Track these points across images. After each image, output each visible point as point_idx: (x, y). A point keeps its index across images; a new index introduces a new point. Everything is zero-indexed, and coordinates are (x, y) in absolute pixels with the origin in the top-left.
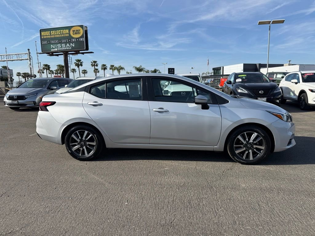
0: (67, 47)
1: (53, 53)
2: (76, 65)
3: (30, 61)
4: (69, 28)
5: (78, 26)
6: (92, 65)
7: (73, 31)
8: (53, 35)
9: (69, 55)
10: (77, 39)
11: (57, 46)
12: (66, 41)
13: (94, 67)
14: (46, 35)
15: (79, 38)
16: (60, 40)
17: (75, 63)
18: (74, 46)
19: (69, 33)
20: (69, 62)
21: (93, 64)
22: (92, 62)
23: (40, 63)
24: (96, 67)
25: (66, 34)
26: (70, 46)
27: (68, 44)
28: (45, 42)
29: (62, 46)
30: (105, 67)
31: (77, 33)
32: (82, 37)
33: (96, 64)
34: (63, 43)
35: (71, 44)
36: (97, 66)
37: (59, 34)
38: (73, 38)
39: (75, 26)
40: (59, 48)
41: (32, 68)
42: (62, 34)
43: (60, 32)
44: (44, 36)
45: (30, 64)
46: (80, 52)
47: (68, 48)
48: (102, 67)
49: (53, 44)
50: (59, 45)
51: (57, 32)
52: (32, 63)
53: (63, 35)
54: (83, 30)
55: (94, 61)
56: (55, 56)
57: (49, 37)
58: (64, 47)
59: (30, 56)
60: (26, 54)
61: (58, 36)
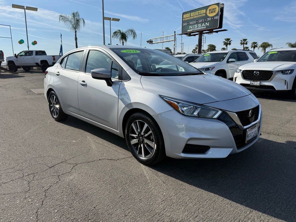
0: (203, 26)
1: (190, 33)
2: (224, 44)
3: (175, 42)
4: (206, 8)
5: (215, 4)
6: (241, 43)
7: (210, 10)
8: (192, 16)
9: (203, 35)
10: (212, 17)
11: (194, 27)
12: (203, 21)
13: (243, 45)
14: (187, 18)
15: (213, 17)
16: (197, 21)
17: (224, 42)
18: (208, 25)
19: (206, 13)
20: (203, 42)
21: (243, 42)
22: (241, 40)
23: (183, 43)
24: (245, 46)
25: (203, 14)
26: (205, 25)
27: (203, 24)
28: (185, 24)
29: (198, 26)
30: (255, 45)
31: (213, 12)
32: (217, 15)
33: (245, 43)
34: (200, 23)
35: (206, 23)
36: (246, 44)
37: (197, 15)
38: (209, 17)
39: (212, 5)
40: (196, 28)
41: (175, 48)
42: (200, 14)
43: (198, 13)
44: (185, 18)
45: (174, 45)
46: (214, 30)
47: (203, 28)
48: (252, 45)
49: (191, 25)
50: (196, 26)
51: (196, 13)
52: (175, 44)
53: (200, 16)
54: (219, 8)
55: (244, 39)
56: (193, 36)
57: (189, 18)
58: (200, 27)
59: (175, 37)
60: (172, 36)
61: (196, 17)
